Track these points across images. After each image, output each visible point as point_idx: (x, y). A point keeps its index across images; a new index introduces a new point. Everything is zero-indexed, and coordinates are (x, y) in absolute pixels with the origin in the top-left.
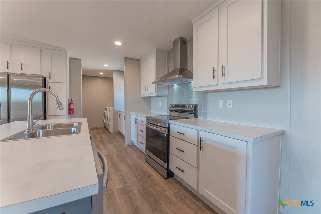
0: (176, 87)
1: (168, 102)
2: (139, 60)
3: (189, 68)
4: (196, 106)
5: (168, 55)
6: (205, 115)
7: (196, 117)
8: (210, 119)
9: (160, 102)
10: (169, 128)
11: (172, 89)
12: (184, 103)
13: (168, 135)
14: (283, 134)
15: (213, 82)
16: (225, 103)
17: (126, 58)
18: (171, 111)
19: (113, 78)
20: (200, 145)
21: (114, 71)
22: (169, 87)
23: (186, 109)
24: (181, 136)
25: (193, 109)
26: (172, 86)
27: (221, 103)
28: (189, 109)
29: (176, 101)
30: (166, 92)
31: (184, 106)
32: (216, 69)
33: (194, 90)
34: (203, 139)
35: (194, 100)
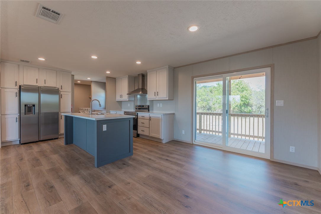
0: (139, 96)
1: (134, 104)
2: (115, 78)
3: (145, 88)
4: (149, 106)
5: (134, 79)
6: (153, 110)
7: (149, 111)
8: (154, 111)
9: (129, 104)
10: (137, 115)
11: (137, 98)
12: (143, 105)
13: (137, 118)
14: (174, 114)
15: (155, 97)
16: (160, 104)
17: (107, 77)
18: (136, 109)
19: (91, 85)
20: (150, 119)
21: (91, 81)
22: (135, 97)
23: (144, 107)
24: (143, 118)
25: (147, 107)
26: (137, 96)
27: (158, 104)
28: (146, 107)
29: (139, 104)
30: (133, 99)
31: (143, 106)
32: (156, 92)
33: (148, 99)
34: (151, 117)
35: (148, 104)
